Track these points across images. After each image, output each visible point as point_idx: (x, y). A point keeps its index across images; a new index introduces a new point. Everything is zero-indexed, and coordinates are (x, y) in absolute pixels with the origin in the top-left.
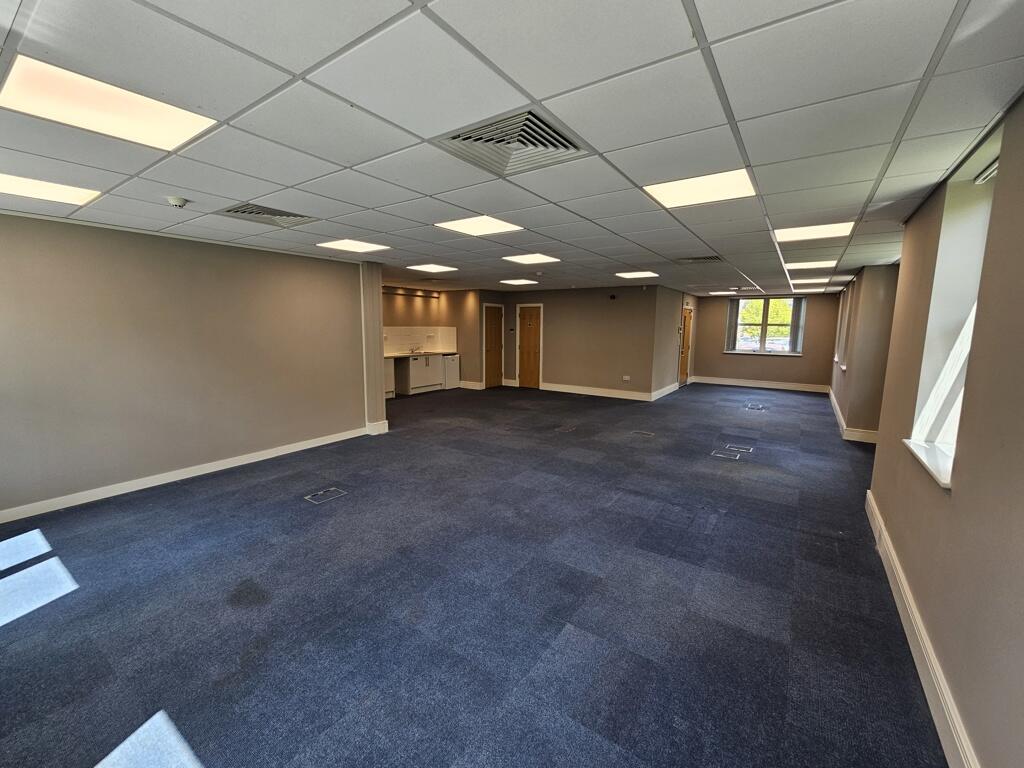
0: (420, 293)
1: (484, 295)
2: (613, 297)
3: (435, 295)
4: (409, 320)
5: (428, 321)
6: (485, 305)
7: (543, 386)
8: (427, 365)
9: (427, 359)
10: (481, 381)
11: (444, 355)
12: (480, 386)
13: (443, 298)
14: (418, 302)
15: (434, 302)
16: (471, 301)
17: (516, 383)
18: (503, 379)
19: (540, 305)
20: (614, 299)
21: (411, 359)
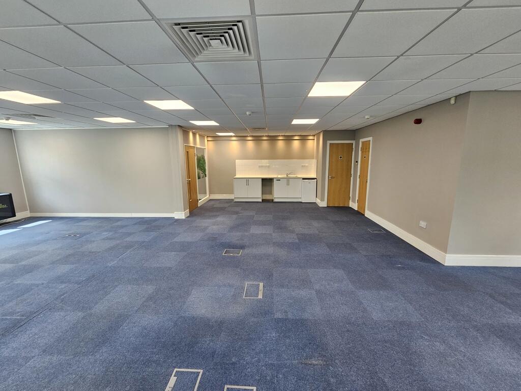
0: (297, 138)
2: (418, 121)
6: (329, 142)
7: (368, 214)
8: (288, 185)
9: (288, 181)
10: (324, 200)
11: (303, 179)
12: (323, 204)
17: (355, 206)
18: (351, 201)
19: (370, 139)
20: (420, 123)
21: (275, 180)
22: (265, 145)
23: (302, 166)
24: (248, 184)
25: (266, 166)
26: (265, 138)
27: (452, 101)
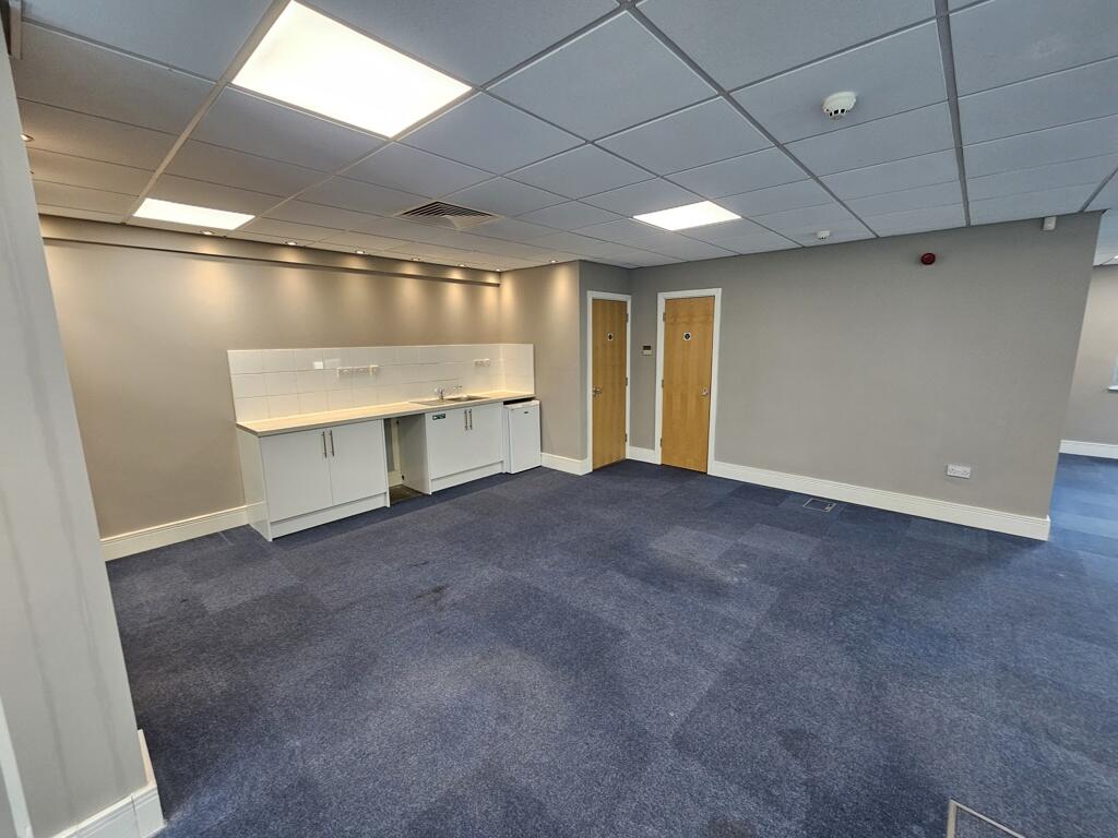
0: (456, 275)
1: (591, 272)
2: (928, 259)
3: (492, 279)
4: (434, 332)
5: (477, 332)
6: (591, 295)
7: (716, 468)
8: (468, 426)
9: (468, 414)
10: (583, 457)
11: (506, 403)
12: (581, 467)
13: (508, 286)
14: (454, 294)
15: (489, 294)
16: (563, 288)
17: (654, 456)
18: (628, 443)
19: (717, 292)
20: (930, 263)
21: (428, 418)
22: (356, 289)
23: (476, 363)
24: (329, 450)
25: (367, 370)
26: (355, 264)
27: (1050, 225)
